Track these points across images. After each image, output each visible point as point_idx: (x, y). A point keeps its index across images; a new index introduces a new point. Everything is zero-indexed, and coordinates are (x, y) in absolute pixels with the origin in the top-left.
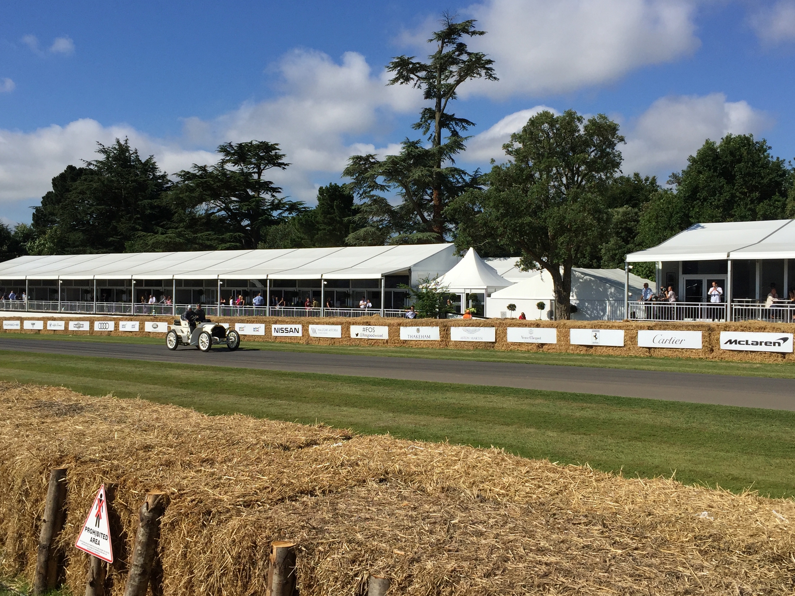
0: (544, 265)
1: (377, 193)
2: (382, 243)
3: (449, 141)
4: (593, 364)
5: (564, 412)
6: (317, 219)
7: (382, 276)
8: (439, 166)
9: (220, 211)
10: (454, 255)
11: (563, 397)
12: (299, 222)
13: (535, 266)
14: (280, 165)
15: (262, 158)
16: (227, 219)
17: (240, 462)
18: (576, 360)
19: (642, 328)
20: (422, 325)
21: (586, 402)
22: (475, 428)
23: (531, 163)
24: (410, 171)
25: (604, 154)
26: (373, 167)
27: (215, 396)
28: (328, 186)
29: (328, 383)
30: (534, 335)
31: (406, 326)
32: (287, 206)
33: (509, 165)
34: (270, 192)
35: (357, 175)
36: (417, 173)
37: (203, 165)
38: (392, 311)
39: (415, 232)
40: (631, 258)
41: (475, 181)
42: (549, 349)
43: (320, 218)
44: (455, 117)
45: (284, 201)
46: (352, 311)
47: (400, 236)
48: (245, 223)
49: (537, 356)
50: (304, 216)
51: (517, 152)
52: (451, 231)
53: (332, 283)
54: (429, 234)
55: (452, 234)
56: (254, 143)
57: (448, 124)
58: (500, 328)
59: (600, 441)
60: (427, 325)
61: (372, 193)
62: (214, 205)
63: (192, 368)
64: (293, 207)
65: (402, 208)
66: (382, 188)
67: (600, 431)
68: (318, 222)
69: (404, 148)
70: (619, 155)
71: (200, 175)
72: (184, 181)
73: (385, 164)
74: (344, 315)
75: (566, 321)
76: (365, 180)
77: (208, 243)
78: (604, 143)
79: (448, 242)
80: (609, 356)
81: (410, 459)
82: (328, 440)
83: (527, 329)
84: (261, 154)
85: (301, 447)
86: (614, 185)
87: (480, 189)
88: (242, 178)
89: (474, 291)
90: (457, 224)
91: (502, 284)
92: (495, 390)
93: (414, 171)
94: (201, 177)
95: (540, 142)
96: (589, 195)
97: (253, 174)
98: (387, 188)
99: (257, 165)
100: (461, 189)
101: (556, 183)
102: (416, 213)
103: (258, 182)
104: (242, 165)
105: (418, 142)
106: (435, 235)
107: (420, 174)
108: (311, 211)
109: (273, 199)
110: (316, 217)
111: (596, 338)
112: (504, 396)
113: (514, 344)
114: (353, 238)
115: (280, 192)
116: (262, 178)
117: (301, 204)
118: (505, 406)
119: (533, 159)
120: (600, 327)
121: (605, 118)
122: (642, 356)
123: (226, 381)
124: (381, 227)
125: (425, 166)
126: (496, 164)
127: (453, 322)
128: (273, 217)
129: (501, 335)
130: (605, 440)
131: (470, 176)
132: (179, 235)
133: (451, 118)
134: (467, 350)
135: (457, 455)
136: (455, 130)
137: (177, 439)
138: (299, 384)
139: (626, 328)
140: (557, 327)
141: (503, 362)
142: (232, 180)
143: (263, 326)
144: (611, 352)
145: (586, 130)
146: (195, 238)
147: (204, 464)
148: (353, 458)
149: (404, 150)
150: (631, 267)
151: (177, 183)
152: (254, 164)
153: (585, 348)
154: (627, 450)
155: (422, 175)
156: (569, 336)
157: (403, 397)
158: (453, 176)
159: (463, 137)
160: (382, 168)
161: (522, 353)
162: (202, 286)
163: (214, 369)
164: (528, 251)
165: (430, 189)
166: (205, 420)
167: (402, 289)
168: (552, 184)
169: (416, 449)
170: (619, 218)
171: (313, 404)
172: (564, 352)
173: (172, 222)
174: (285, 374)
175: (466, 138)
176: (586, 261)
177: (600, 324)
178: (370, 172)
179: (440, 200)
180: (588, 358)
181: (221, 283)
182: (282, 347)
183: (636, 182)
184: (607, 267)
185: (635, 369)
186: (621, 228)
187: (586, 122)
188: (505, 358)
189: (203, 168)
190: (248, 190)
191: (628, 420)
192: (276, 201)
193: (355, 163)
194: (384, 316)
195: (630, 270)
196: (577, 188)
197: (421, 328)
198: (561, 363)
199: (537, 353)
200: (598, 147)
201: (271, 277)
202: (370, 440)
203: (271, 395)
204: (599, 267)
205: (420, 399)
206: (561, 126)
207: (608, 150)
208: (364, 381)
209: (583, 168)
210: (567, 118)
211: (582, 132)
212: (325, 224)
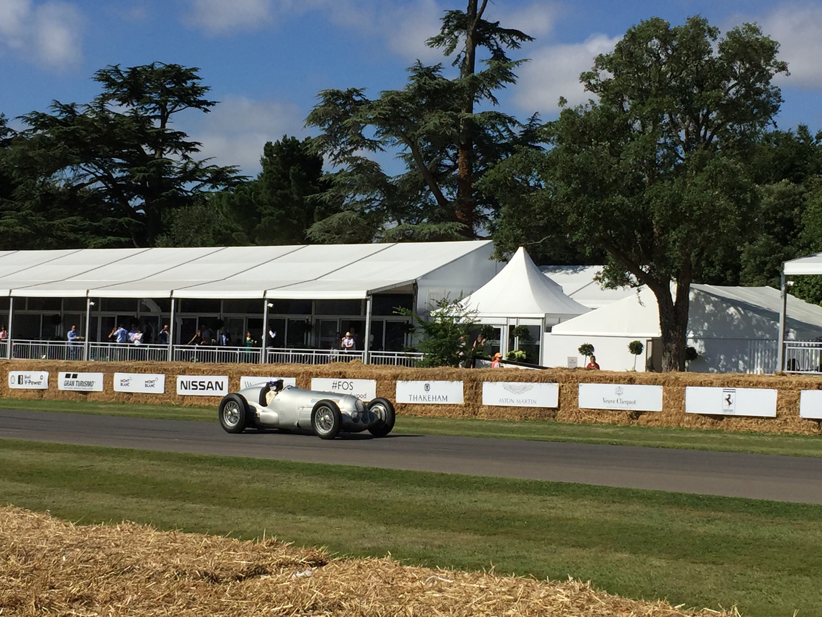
0: (644, 279)
1: (361, 153)
2: (367, 240)
3: (488, 67)
4: (723, 447)
5: (677, 526)
6: (260, 197)
7: (368, 295)
8: (470, 110)
9: (95, 181)
10: (492, 258)
11: (675, 500)
12: (228, 202)
13: (628, 281)
14: (199, 104)
15: (170, 92)
16: (105, 195)
17: (138, 601)
18: (695, 440)
19: (808, 386)
20: (435, 377)
21: (716, 510)
22: (528, 551)
23: (627, 106)
24: (419, 116)
25: (751, 92)
26: (358, 110)
27: (80, 495)
28: (281, 141)
29: (273, 474)
30: (624, 397)
31: (407, 380)
32: (209, 175)
33: (590, 109)
34: (181, 150)
35: (331, 123)
36: (432, 121)
37: (69, 103)
38: (383, 354)
39: (425, 220)
40: (792, 268)
41: (531, 134)
42: (648, 421)
43: (264, 196)
44: (499, 26)
45: (204, 165)
46: (314, 354)
47: (400, 227)
48: (136, 202)
49: (630, 432)
50: (237, 192)
51: (605, 87)
52: (486, 219)
53: (281, 305)
54: (450, 224)
55: (487, 225)
56: (157, 67)
57: (488, 38)
58: (567, 385)
59: (741, 574)
60: (443, 378)
61: (355, 154)
62: (85, 172)
63: (39, 447)
64: (219, 176)
65: (404, 181)
66: (373, 145)
67: (739, 558)
68: (261, 203)
69: (412, 78)
70: (777, 94)
71: (64, 119)
72: (35, 130)
73: (378, 106)
74: (301, 360)
75: (678, 374)
76: (343, 130)
77: (72, 236)
78: (753, 74)
79: (482, 238)
80: (751, 433)
81: (430, 599)
82: (286, 566)
83: (613, 387)
84: (168, 86)
85: (240, 579)
86: (764, 145)
87: (538, 148)
88: (135, 126)
89: (523, 322)
90: (497, 207)
91: (573, 310)
92: (558, 489)
93: (427, 117)
94: (64, 123)
95: (645, 69)
96: (724, 160)
97: (152, 120)
98: (380, 145)
99: (161, 105)
100: (507, 148)
101: (668, 141)
102: (427, 188)
103: (161, 133)
104: (135, 104)
105: (436, 68)
106: (460, 226)
107: (437, 122)
108: (250, 183)
109: (184, 161)
110: (258, 194)
111: (730, 403)
112: (575, 499)
113: (589, 411)
114: (321, 230)
115: (197, 150)
116: (167, 126)
117: (234, 172)
118: (577, 515)
119: (632, 98)
120: (737, 384)
121: (755, 30)
122: (807, 433)
123: (99, 471)
124: (367, 211)
125: (446, 109)
126: (567, 106)
127: (487, 374)
128: (186, 192)
129: (568, 397)
130: (749, 572)
131: (523, 127)
132: (24, 221)
133: (494, 28)
134: (510, 421)
135: (510, 592)
136: (499, 49)
137: (25, 562)
138: (225, 476)
139: (780, 387)
140: (663, 384)
141: (571, 441)
142: (117, 130)
143: (161, 378)
144: (754, 427)
145: (722, 50)
146: (51, 227)
147: (76, 605)
148: (332, 596)
149: (413, 81)
150: (792, 283)
151: (23, 133)
152: (157, 102)
153: (710, 420)
154: (786, 590)
155: (441, 124)
156: (684, 398)
157: (403, 499)
158: (493, 126)
159: (514, 59)
160: (373, 111)
161: (603, 427)
162: (59, 309)
163: (76, 450)
164: (618, 254)
165: (453, 148)
166: (71, 532)
167: (402, 317)
168: (662, 140)
169: (439, 581)
170: (770, 203)
171: (249, 510)
172: (674, 426)
173: (12, 198)
174: (200, 460)
175: (517, 63)
176: (714, 273)
177: (738, 378)
178: (353, 118)
179: (469, 167)
180: (714, 436)
181: (92, 303)
182: (195, 413)
183: (802, 141)
184: (750, 283)
185: (796, 455)
186: (775, 218)
187: (723, 37)
188: (574, 435)
189: (69, 109)
190: (144, 147)
191: (787, 540)
192: (191, 166)
193: (328, 102)
194: (368, 363)
195: (788, 290)
196: (705, 148)
197: (433, 384)
198: (669, 443)
199: (628, 427)
200: (742, 79)
201: (179, 294)
202: (359, 567)
203: (176, 494)
204: (735, 283)
205: (432, 503)
206: (681, 44)
207: (758, 85)
208: (335, 473)
209: (714, 115)
210: (691, 31)
211: (716, 54)
212: (273, 205)
